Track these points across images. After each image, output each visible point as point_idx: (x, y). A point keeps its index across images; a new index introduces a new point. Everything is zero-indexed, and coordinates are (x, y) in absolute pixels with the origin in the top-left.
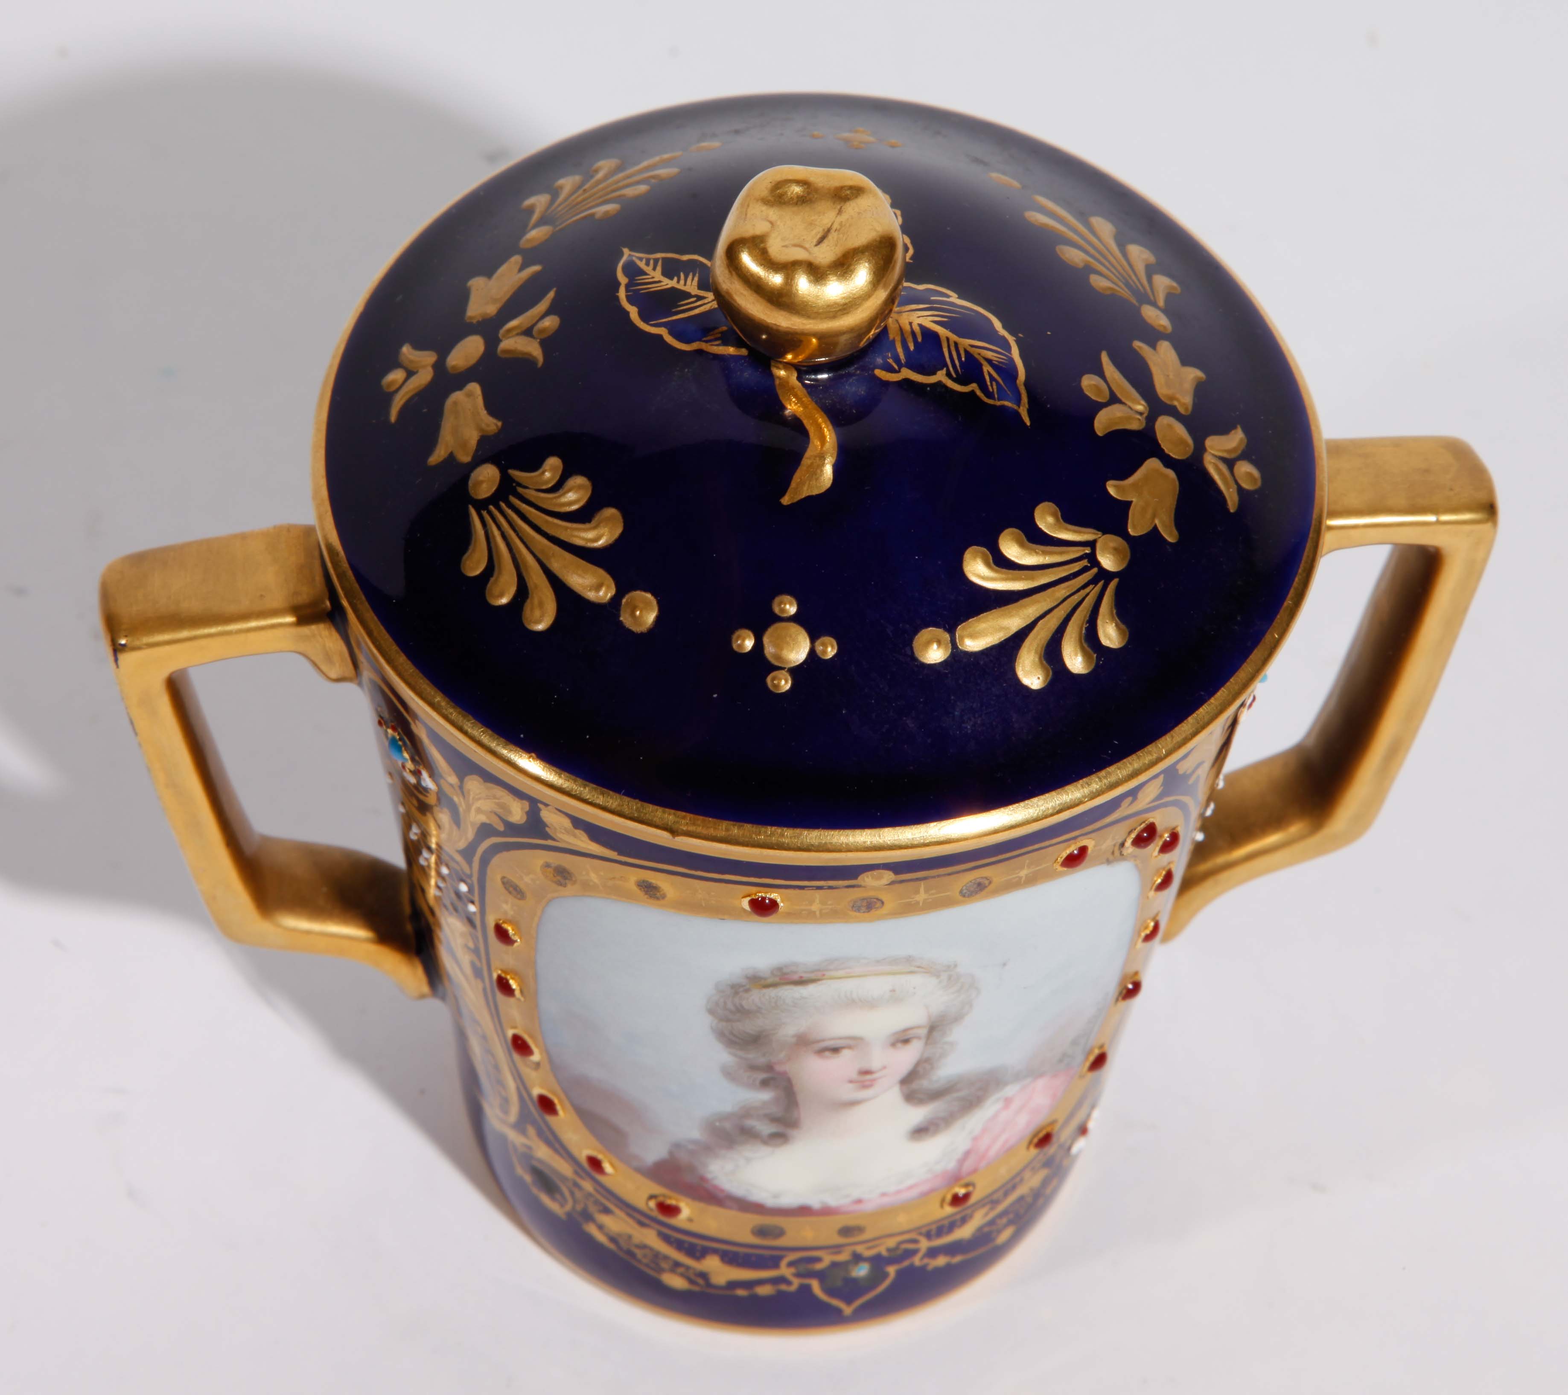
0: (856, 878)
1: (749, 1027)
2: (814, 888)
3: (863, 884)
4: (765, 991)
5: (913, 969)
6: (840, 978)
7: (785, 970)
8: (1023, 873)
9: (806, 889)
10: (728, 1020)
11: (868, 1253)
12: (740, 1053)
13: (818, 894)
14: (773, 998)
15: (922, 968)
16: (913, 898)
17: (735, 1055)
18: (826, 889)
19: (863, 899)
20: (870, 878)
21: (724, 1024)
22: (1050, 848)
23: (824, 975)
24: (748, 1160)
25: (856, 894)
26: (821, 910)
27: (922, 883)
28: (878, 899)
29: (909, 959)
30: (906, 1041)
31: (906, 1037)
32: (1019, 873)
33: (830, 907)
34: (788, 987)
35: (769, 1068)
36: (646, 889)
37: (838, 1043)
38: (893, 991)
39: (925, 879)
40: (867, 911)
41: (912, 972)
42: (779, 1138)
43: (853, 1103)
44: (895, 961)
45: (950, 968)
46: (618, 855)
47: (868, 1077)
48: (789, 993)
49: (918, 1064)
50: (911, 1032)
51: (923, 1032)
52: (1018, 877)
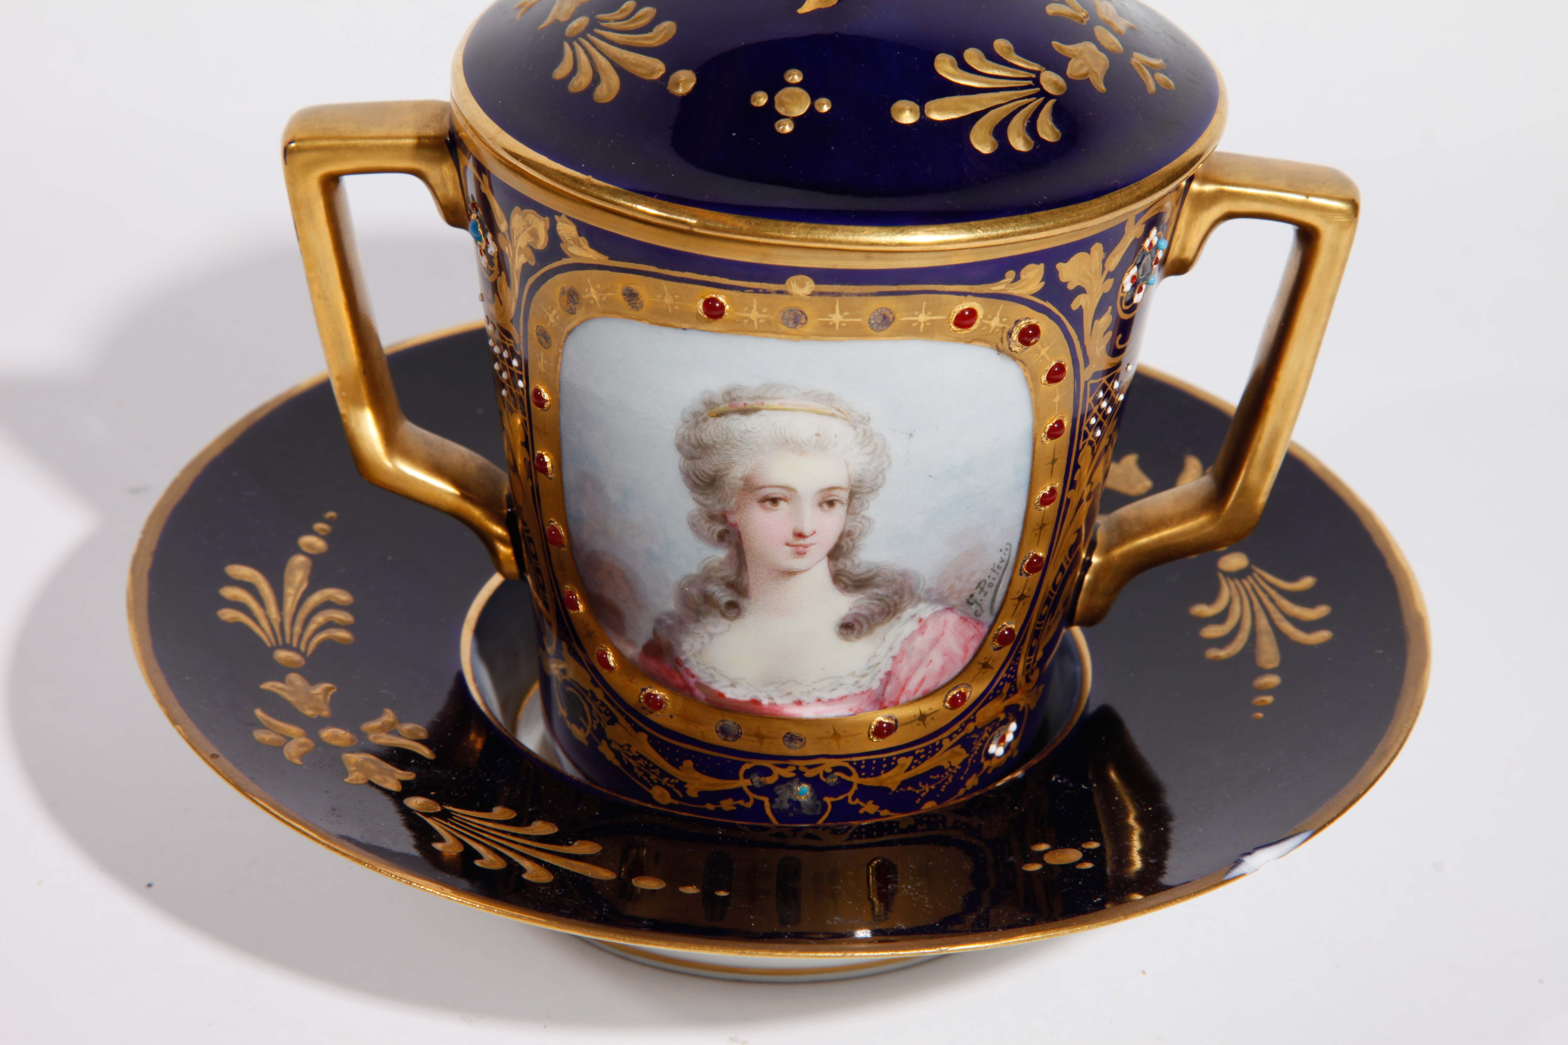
0: (783, 281)
1: (707, 466)
2: (752, 291)
3: (789, 290)
4: (719, 420)
5: (833, 411)
6: (775, 409)
7: (734, 395)
8: (922, 318)
9: (746, 291)
10: (692, 458)
11: (809, 774)
12: (701, 498)
13: (755, 299)
14: (725, 430)
15: (842, 412)
16: (830, 318)
17: (698, 502)
18: (760, 293)
19: (791, 310)
20: (795, 283)
21: (689, 462)
22: (944, 296)
23: (763, 404)
24: (711, 636)
25: (784, 302)
26: (758, 319)
27: (837, 300)
28: (802, 312)
29: (830, 398)
30: (831, 503)
31: (831, 498)
32: (917, 316)
33: (765, 316)
34: (737, 416)
35: (723, 518)
36: (629, 298)
37: (777, 493)
38: (818, 435)
39: (839, 294)
40: (794, 326)
41: (832, 415)
42: (733, 609)
43: (791, 573)
44: (818, 397)
45: (865, 420)
46: (610, 259)
47: (801, 542)
48: (737, 424)
49: (841, 537)
50: (835, 492)
51: (844, 495)
52: (917, 321)
